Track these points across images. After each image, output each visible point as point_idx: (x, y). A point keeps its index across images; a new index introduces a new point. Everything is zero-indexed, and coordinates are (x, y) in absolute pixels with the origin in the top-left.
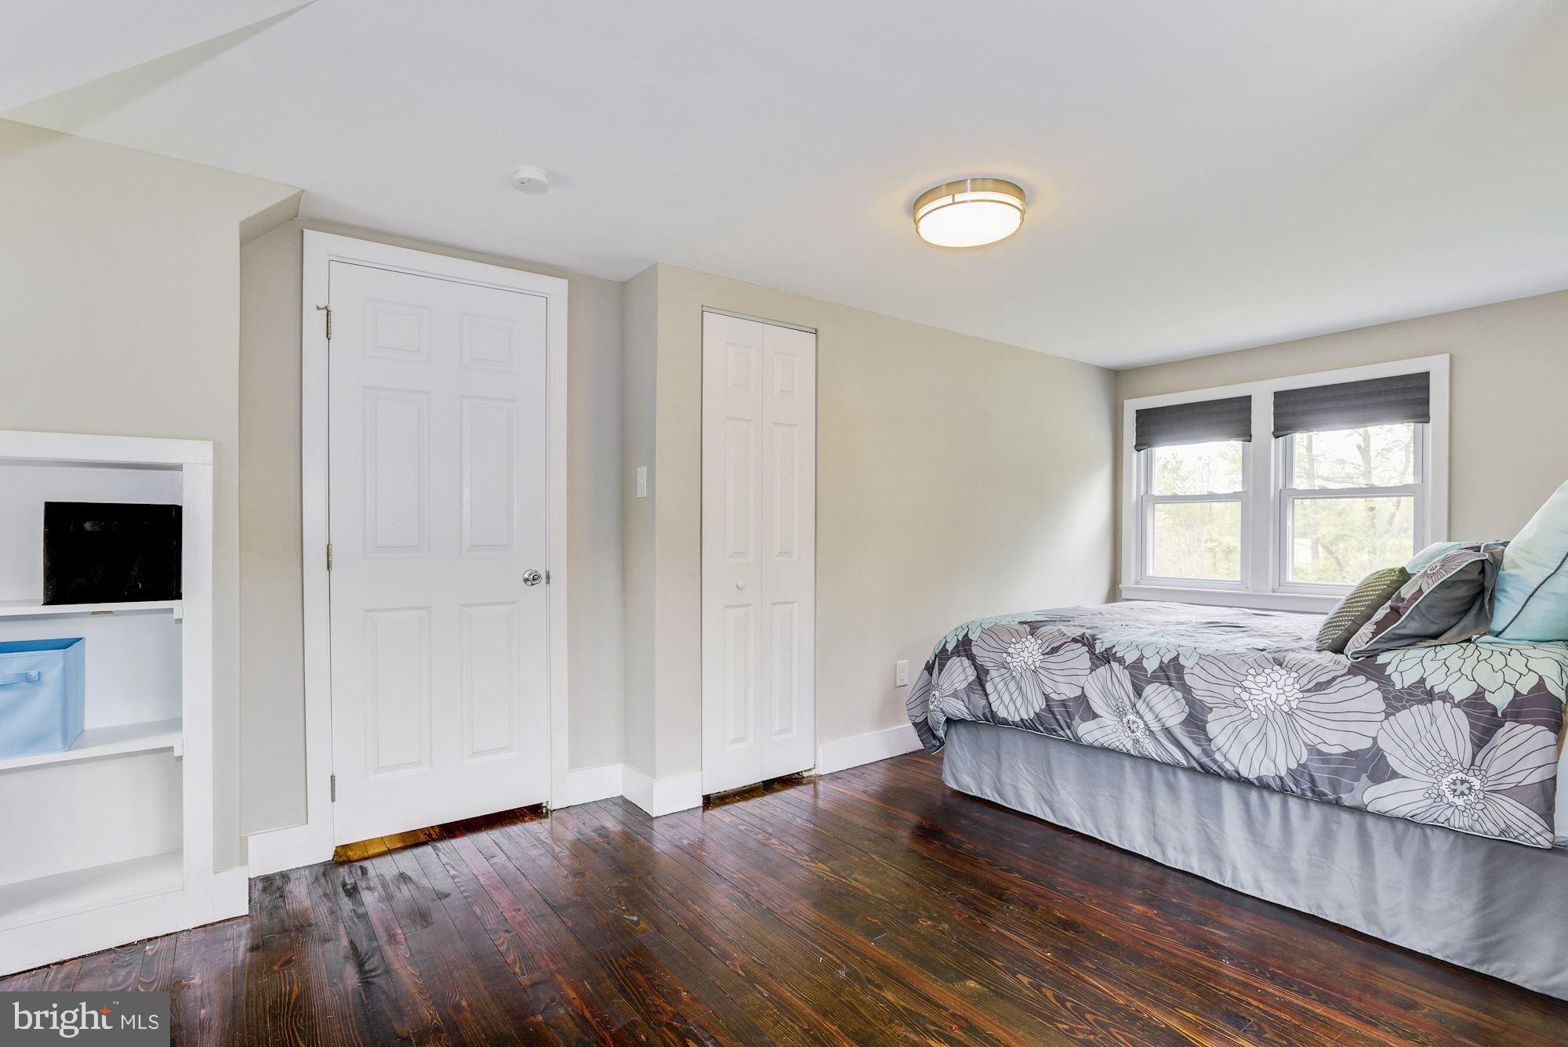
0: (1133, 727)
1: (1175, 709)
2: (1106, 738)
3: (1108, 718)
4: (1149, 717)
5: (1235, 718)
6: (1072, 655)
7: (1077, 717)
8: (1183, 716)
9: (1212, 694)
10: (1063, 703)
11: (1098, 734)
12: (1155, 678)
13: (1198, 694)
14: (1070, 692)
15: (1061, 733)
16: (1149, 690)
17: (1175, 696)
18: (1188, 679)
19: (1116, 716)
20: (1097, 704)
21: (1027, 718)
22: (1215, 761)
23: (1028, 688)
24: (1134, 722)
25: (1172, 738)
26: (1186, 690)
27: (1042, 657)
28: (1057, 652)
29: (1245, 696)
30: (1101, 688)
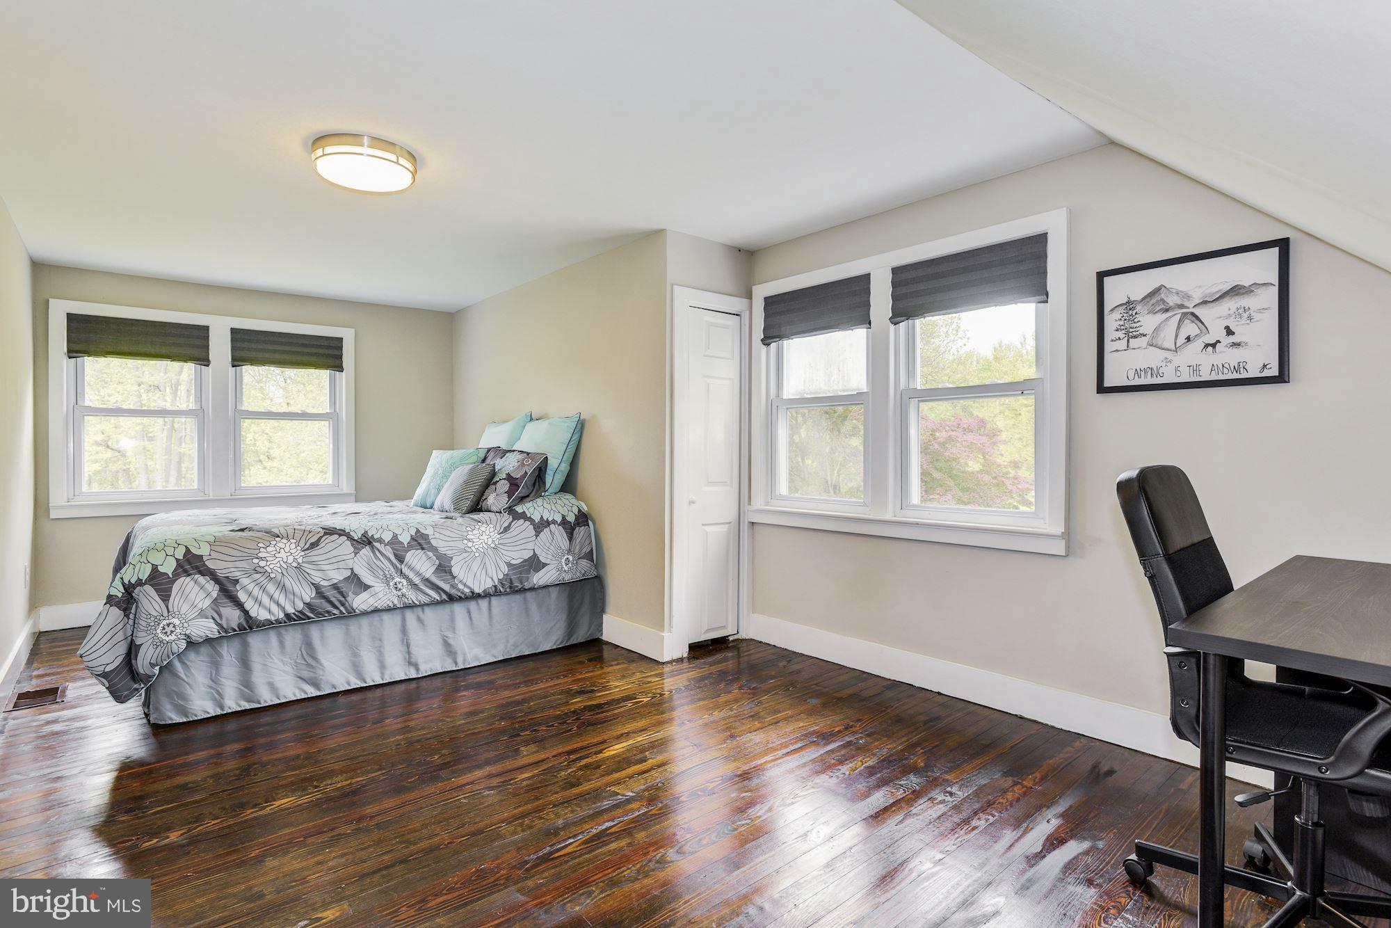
0: (400, 586)
1: (428, 564)
2: (379, 601)
3: (378, 586)
4: (411, 575)
5: (467, 559)
6: (333, 545)
7: (350, 593)
8: (434, 568)
9: (451, 548)
10: (335, 587)
11: (371, 601)
12: (410, 547)
13: (442, 550)
14: (338, 576)
15: (335, 611)
16: (409, 557)
17: (427, 555)
18: (434, 543)
19: (383, 582)
20: (367, 578)
21: (294, 611)
22: (459, 590)
23: (293, 583)
24: (400, 583)
25: (429, 584)
26: (434, 549)
27: (303, 553)
28: (318, 546)
29: (470, 544)
30: (367, 565)
